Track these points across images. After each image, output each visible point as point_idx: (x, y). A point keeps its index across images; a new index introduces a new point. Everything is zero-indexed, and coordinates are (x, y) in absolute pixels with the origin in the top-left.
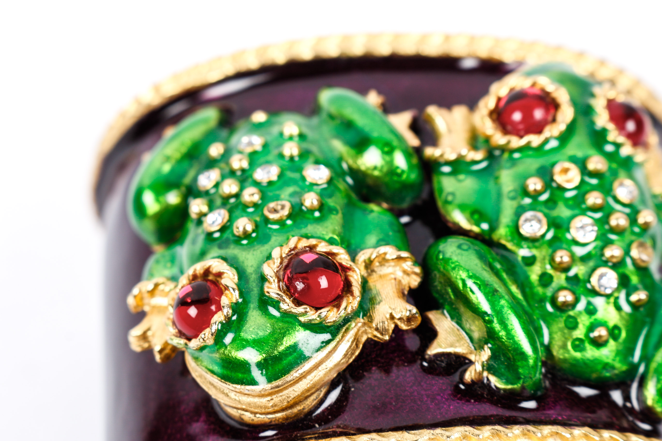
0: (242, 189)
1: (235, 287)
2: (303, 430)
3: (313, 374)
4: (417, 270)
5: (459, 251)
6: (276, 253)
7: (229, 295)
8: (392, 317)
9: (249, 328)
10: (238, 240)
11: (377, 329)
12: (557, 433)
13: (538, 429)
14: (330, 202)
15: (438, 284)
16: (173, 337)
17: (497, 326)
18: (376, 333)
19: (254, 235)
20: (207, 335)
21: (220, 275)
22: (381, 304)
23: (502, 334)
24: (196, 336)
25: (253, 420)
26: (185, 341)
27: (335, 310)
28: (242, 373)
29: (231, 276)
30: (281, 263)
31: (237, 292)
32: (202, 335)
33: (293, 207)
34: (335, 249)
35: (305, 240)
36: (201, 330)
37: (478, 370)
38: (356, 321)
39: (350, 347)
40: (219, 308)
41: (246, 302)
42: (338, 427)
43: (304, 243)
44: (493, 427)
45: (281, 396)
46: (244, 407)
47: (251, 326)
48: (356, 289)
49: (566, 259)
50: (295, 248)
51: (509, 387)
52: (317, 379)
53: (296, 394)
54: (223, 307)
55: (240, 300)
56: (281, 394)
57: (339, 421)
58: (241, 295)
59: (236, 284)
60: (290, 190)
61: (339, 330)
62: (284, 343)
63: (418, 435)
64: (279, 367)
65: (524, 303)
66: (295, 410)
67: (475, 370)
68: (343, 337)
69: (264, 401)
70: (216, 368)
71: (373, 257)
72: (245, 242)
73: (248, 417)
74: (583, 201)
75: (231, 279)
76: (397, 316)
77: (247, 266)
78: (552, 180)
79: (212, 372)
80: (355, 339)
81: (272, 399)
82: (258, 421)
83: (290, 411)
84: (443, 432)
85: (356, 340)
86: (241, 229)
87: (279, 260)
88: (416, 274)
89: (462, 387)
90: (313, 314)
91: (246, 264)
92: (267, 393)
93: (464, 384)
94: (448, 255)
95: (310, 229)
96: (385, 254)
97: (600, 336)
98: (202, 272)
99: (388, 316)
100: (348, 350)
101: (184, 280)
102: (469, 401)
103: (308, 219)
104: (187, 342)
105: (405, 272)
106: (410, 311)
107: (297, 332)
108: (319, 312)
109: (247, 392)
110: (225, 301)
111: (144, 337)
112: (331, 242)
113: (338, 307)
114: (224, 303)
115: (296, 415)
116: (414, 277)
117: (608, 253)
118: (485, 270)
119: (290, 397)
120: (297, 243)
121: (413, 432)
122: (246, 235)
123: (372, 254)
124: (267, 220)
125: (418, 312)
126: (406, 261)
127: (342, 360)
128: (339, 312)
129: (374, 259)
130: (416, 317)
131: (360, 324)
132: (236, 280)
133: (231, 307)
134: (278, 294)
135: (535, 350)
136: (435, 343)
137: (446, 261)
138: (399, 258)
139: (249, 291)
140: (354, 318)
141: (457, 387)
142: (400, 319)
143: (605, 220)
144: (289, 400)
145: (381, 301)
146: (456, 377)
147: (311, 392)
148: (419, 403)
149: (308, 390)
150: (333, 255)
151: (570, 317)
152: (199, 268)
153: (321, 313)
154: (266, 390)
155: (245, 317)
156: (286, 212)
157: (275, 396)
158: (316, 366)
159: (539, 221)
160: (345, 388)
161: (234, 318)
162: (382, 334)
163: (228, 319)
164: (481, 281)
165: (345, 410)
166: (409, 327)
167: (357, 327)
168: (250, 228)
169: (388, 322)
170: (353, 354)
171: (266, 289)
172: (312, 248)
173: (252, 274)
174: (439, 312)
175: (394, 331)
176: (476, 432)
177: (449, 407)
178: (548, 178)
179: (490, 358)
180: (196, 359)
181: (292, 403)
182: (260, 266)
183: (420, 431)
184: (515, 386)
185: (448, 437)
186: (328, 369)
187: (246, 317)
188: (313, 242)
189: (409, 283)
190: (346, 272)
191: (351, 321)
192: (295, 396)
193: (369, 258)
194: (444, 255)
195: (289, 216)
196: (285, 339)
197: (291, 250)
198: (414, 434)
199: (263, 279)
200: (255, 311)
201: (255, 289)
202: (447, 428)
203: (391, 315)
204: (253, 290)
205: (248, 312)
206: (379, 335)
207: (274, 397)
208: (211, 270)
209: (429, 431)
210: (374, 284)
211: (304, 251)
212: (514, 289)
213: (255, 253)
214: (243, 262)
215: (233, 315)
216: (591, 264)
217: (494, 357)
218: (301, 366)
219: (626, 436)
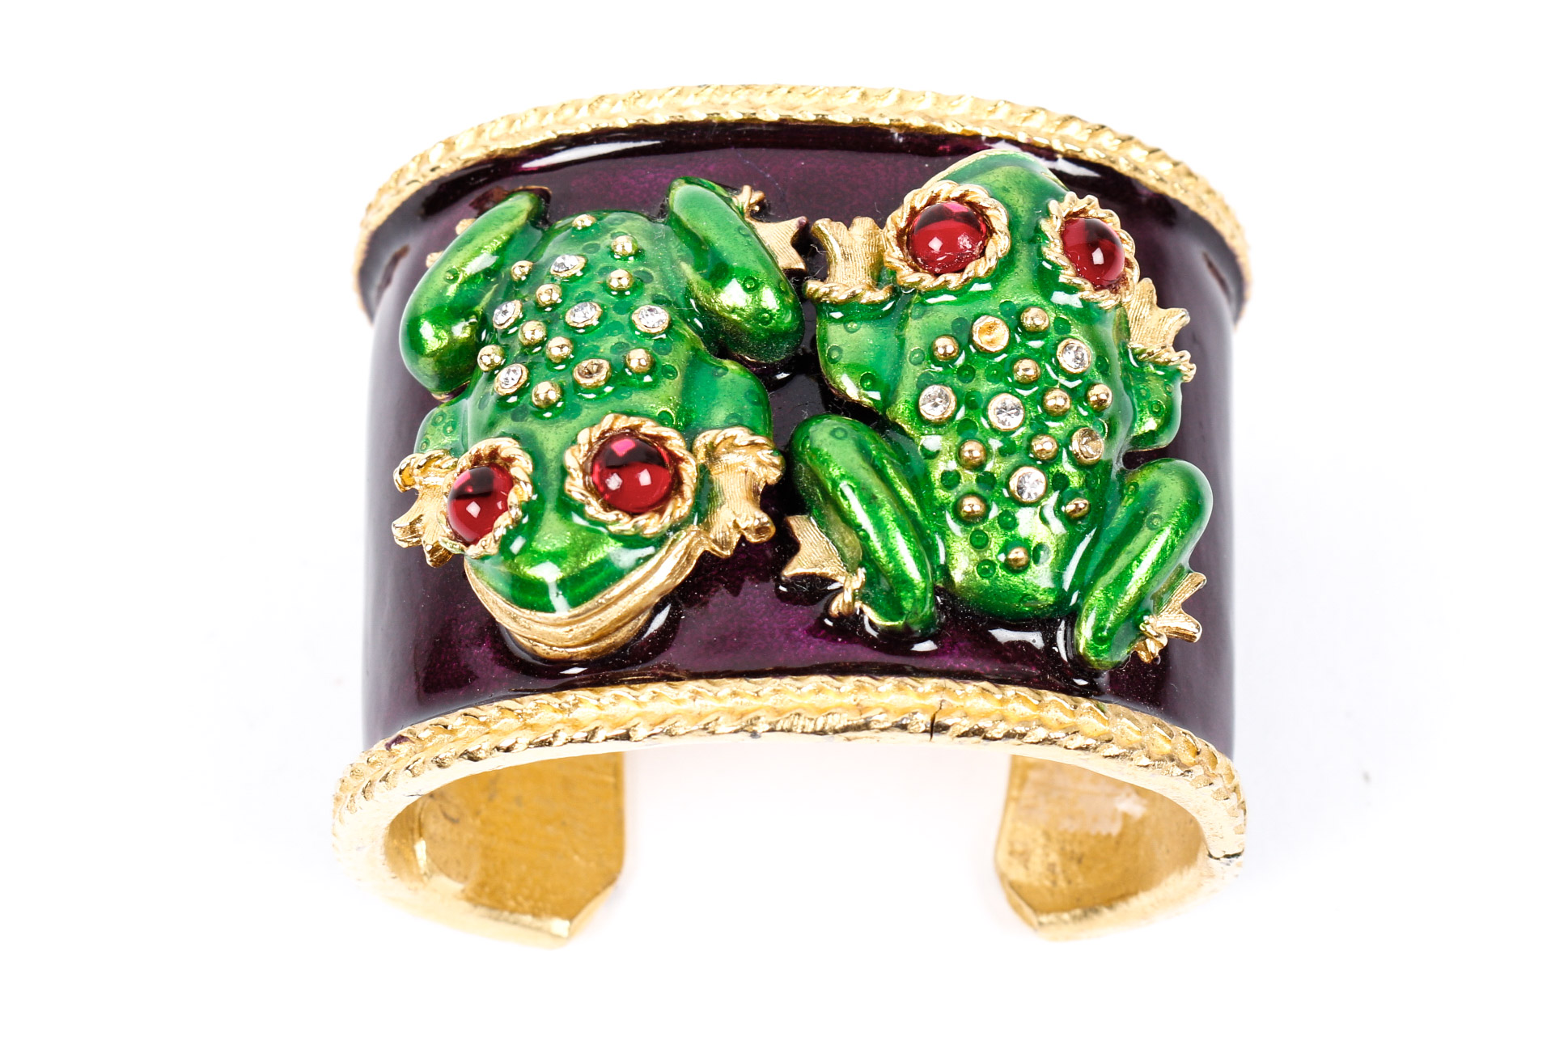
0: (548, 336)
1: (527, 480)
2: (614, 669)
3: (626, 600)
4: (777, 461)
5: (832, 439)
6: (583, 437)
7: (520, 491)
8: (736, 526)
9: (543, 536)
10: (538, 412)
11: (715, 541)
12: (944, 689)
13: (919, 682)
14: (666, 360)
15: (804, 480)
16: (446, 539)
17: (876, 543)
18: (713, 546)
19: (560, 405)
20: (488, 542)
21: (510, 460)
22: (724, 506)
23: (881, 554)
24: (475, 542)
25: (548, 653)
26: (462, 546)
27: (657, 516)
28: (533, 595)
29: (524, 465)
30: (589, 451)
31: (529, 488)
32: (482, 542)
33: (612, 367)
34: (665, 432)
35: (624, 417)
36: (482, 534)
37: (847, 601)
38: (688, 530)
39: (679, 563)
40: (506, 508)
41: (542, 500)
42: (660, 667)
43: (623, 423)
44: (859, 678)
45: (583, 626)
46: (535, 637)
47: (546, 534)
48: (688, 489)
49: (977, 453)
50: (611, 429)
51: (889, 623)
52: (631, 605)
53: (604, 624)
54: (511, 507)
55: (535, 497)
56: (583, 624)
57: (662, 660)
58: (535, 490)
59: (529, 476)
60: (613, 340)
61: (663, 542)
62: (588, 559)
63: (760, 685)
64: (582, 589)
65: (918, 511)
66: (604, 644)
67: (844, 601)
68: (667, 552)
69: (561, 631)
70: (501, 585)
71: (717, 442)
72: (548, 415)
73: (542, 649)
74: (1011, 372)
75: (523, 469)
76: (743, 526)
77: (547, 449)
78: (971, 341)
79: (496, 590)
80: (685, 553)
81: (571, 630)
82: (555, 655)
83: (596, 644)
84: (793, 682)
85: (688, 554)
86: (542, 397)
87: (587, 447)
88: (774, 466)
89: (828, 622)
90: (627, 523)
91: (545, 446)
92: (564, 622)
93: (830, 619)
94: (817, 444)
95: (636, 399)
96: (734, 438)
97: (1016, 560)
98: (487, 452)
99: (731, 525)
100: (674, 567)
101: (465, 461)
102: (836, 641)
103: (633, 385)
104: (464, 546)
105: (760, 463)
106: (759, 519)
107: (605, 545)
108: (635, 520)
109: (537, 619)
110: (513, 498)
111: (412, 529)
112: (662, 420)
113: (661, 512)
114: (511, 503)
115: (605, 650)
116: (773, 470)
117: (1038, 445)
118: (864, 468)
119: (595, 628)
120: (613, 423)
121: (754, 680)
122: (549, 405)
123: (715, 438)
124: (576, 385)
125: (770, 521)
126: (762, 449)
127: (666, 581)
128: (662, 521)
129: (719, 444)
130: (768, 528)
131: (693, 534)
132: (530, 469)
133: (520, 507)
134: (582, 494)
135: (924, 576)
136: (795, 561)
137: (815, 451)
138: (753, 444)
139: (547, 484)
140: (684, 526)
141: (820, 621)
142: (746, 529)
143: (1040, 398)
144: (594, 632)
145: (723, 503)
146: (819, 608)
147: (624, 622)
148: (769, 639)
149: (619, 620)
150: (660, 439)
151: (978, 531)
152: (484, 446)
153: (637, 522)
154: (562, 619)
155: (539, 521)
156: (601, 377)
157: (576, 626)
158: (630, 590)
159: (947, 399)
160: (673, 616)
161: (525, 520)
162: (722, 549)
163: (517, 522)
164: (856, 483)
165: (670, 645)
166: (759, 540)
167: (690, 537)
168: (554, 396)
169: (729, 531)
170: (681, 573)
171: (567, 487)
172: (633, 431)
173: (552, 461)
174: (805, 517)
175: (739, 544)
176: (836, 683)
177: (809, 647)
178: (964, 338)
179: (864, 585)
180: (477, 570)
181: (597, 635)
182: (562, 452)
183: (764, 679)
184: (896, 623)
185: (799, 688)
186: (647, 593)
187: (541, 521)
188: (634, 421)
189: (766, 477)
190: (678, 463)
191: (681, 530)
192: (601, 626)
193: (712, 443)
194: (811, 443)
195: (608, 382)
196: (589, 553)
197: (604, 433)
198: (755, 683)
199: (564, 472)
200: (552, 513)
201: (555, 483)
202: (799, 677)
203: (735, 522)
204: (551, 485)
205: (542, 514)
206: (717, 549)
207: (574, 627)
208: (499, 451)
209: (774, 680)
210: (717, 476)
211: (621, 435)
212: (905, 493)
213: (559, 430)
214: (542, 444)
215: (524, 517)
216: (1014, 459)
217: (869, 582)
218: (609, 590)
219: (1039, 694)
